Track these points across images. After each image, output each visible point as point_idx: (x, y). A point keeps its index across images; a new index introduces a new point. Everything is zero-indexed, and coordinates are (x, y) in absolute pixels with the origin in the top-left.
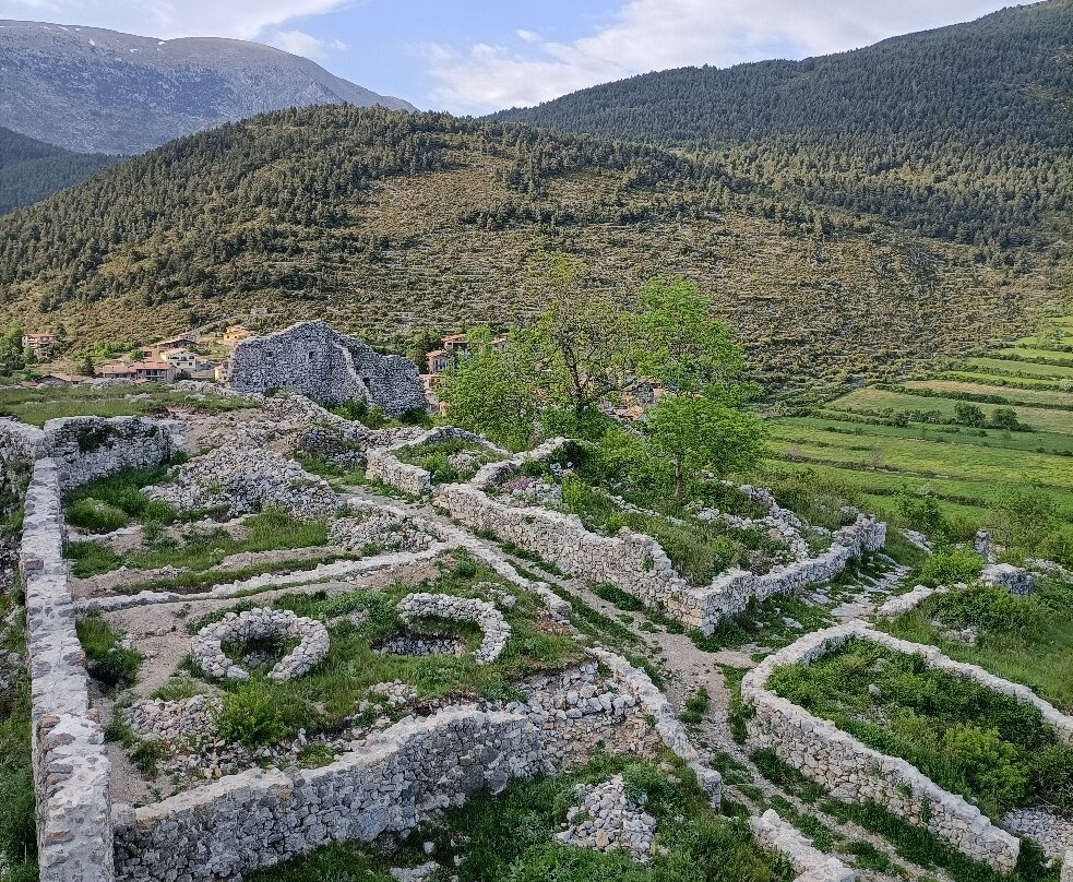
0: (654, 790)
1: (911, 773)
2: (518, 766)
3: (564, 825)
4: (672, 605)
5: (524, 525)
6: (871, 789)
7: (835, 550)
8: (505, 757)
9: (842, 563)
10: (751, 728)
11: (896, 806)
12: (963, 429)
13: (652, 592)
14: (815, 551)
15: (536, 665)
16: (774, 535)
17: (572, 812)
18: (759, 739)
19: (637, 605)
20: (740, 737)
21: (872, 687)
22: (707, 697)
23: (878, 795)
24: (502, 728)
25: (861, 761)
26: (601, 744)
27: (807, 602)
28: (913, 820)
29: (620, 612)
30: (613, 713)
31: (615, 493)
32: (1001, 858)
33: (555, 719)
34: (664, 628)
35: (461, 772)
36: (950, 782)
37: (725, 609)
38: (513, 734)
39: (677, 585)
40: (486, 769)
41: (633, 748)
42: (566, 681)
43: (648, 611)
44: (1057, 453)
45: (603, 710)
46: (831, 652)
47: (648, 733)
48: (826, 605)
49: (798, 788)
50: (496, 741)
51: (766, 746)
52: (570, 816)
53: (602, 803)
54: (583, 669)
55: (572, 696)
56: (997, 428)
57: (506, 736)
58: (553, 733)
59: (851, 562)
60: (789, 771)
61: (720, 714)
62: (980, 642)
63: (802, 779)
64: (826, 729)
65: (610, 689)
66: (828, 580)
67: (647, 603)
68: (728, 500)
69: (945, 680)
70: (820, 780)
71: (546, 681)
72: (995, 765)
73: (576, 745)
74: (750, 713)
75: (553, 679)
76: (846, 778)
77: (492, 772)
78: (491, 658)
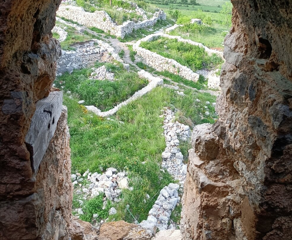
0: (113, 68)
1: (175, 62)
2: (75, 66)
3: (90, 77)
4: (112, 31)
5: (66, 11)
6: (166, 67)
7: (154, 18)
8: (71, 63)
9: (156, 21)
10: (136, 57)
11: (171, 70)
12: (183, 5)
13: (106, 28)
14: (149, 17)
15: (77, 41)
16: (138, 14)
17: (92, 74)
18: (138, 60)
19: (103, 32)
20: (133, 60)
21: (165, 46)
22: (124, 52)
23: (167, 69)
24: (70, 56)
25: (163, 61)
26: (97, 61)
27: (148, 31)
28: (175, 73)
29: (98, 34)
30: (100, 53)
31: (92, 3)
32: (195, 79)
33: (84, 55)
34: (111, 37)
35: (59, 67)
36: (184, 63)
37: (127, 32)
38: (73, 57)
39: (113, 25)
40: (66, 66)
41: (106, 61)
42: (86, 46)
43: (106, 33)
44: (205, 11)
45: (97, 53)
46: (154, 39)
47: (110, 57)
48: (152, 31)
49: (148, 70)
50: (69, 59)
51: (140, 61)
52: (91, 75)
53: (100, 71)
54: (90, 43)
55: (88, 49)
56: (191, 4)
57: (71, 58)
58: (84, 58)
59: (158, 21)
60: (146, 66)
61: (128, 56)
62: (190, 36)
63: (149, 67)
64: (155, 54)
65: (98, 47)
66: (152, 26)
67: (105, 31)
68: (125, 5)
69: (182, 44)
70: (153, 67)
71: (80, 46)
72: (194, 60)
73: (90, 62)
74: (135, 53)
75: (82, 45)
76: (159, 66)
77: (68, 67)
78: (63, 40)
